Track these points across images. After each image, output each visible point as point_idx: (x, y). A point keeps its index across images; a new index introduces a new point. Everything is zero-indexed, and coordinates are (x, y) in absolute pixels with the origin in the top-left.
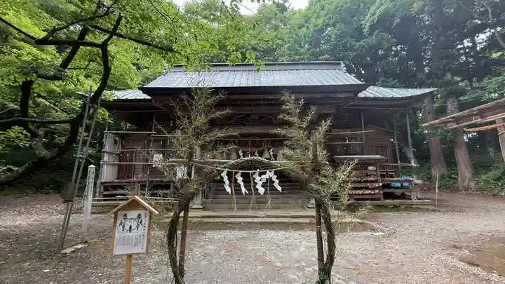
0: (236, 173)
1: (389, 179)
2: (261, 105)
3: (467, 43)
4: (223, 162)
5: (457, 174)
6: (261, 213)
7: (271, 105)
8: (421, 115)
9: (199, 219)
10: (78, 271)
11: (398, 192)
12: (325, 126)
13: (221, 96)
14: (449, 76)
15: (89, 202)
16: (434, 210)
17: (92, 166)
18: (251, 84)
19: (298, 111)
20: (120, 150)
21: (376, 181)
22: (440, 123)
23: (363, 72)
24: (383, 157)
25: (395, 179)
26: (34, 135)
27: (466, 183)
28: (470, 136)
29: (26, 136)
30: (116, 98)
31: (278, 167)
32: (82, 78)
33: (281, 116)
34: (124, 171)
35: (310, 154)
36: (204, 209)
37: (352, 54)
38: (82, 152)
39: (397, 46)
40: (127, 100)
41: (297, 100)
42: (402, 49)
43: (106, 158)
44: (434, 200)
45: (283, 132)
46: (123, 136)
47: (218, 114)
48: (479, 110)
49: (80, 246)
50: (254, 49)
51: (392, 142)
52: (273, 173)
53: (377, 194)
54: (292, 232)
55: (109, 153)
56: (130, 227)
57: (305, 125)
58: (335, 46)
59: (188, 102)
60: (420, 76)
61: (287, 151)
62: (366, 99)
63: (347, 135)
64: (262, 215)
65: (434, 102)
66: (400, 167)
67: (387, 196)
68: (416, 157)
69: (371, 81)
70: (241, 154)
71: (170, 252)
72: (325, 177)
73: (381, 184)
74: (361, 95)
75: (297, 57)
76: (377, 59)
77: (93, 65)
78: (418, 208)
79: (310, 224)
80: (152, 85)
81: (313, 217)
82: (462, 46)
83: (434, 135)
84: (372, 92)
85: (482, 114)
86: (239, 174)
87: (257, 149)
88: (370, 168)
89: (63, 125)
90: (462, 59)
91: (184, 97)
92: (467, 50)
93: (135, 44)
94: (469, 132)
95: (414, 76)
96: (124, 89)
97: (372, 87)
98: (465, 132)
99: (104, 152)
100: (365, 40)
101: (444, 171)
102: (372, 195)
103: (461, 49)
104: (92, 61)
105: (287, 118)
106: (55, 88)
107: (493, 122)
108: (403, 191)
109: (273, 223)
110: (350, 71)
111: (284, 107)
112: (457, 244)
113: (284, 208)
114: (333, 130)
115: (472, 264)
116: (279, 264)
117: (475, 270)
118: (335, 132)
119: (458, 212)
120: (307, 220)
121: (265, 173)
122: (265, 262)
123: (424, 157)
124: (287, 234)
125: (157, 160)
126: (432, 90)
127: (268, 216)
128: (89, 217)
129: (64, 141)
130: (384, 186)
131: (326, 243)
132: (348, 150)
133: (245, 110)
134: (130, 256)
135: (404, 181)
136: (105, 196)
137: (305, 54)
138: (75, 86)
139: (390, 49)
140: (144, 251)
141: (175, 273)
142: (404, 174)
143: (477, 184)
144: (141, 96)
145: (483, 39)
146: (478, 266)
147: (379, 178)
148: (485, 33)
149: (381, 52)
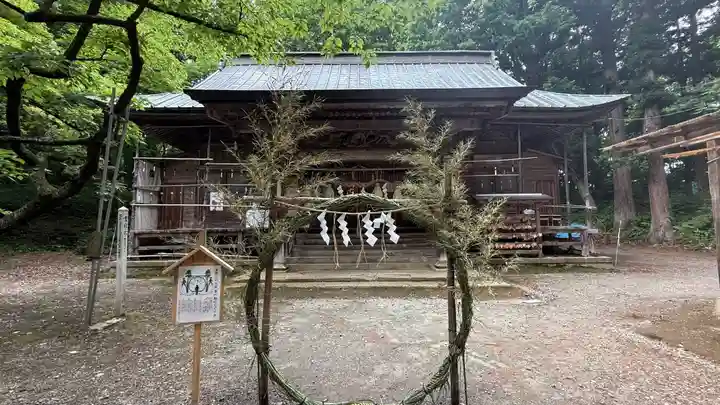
0: (339, 216)
1: (553, 227)
2: (370, 118)
3: (683, 23)
4: (319, 200)
5: (649, 220)
6: (370, 275)
7: (386, 118)
8: (606, 134)
9: (281, 284)
10: (118, 352)
11: (565, 246)
12: (464, 149)
13: (316, 105)
14: (651, 75)
15: (122, 261)
16: (611, 271)
17: (123, 208)
18: (354, 86)
19: (426, 127)
20: (159, 185)
21: (534, 231)
22: (627, 147)
23: (524, 68)
24: (545, 196)
25: (561, 227)
26: (31, 163)
27: (660, 233)
28: (674, 166)
29: (18, 164)
30: (149, 106)
31: (398, 208)
32: (95, 74)
33: (402, 135)
34: (167, 217)
35: (441, 189)
36: (288, 270)
37: (510, 40)
38: (107, 189)
39: (578, 26)
40: (166, 110)
41: (425, 111)
42: (585, 32)
43: (139, 197)
44: (613, 256)
45: (404, 159)
46: (162, 165)
47: (312, 132)
48: (682, 127)
49: (115, 321)
50: (360, 30)
51: (561, 175)
52: (389, 216)
53: (535, 248)
54: (414, 300)
55: (144, 191)
56: (197, 288)
57: (435, 148)
58: (483, 26)
59: (269, 113)
60: (608, 74)
61: (409, 186)
62: (525, 110)
63: (496, 164)
64: (371, 277)
65: (626, 116)
66: (569, 211)
67: (548, 251)
68: (594, 195)
69: (535, 82)
70: (341, 191)
71: (249, 322)
72: (462, 220)
73: (540, 235)
74: (518, 104)
75: (425, 44)
76: (545, 46)
77: (111, 54)
78: (591, 267)
79: (439, 288)
80: (203, 85)
81: (443, 280)
82: (675, 28)
83: (622, 164)
84: (537, 99)
85: (686, 133)
86: (343, 217)
87: (363, 184)
88: (527, 212)
89: (74, 148)
90: (674, 48)
91: (262, 106)
92: (683, 35)
93: (176, 22)
94: (673, 160)
95: (600, 74)
96: (159, 92)
97: (536, 92)
98: (667, 160)
99: (136, 189)
100: (531, 17)
101: (632, 215)
102: (527, 249)
103: (673, 32)
104: (111, 47)
105: (411, 138)
106: (53, 90)
107: (703, 145)
108: (571, 243)
109: (386, 288)
110: (504, 66)
111: (406, 121)
112: (636, 313)
113: (404, 268)
114: (476, 156)
115: (653, 337)
116: (395, 340)
117: (655, 344)
118: (479, 160)
119: (644, 272)
120: (435, 285)
121: (378, 216)
122: (375, 338)
123: (604, 196)
124: (406, 303)
125: (217, 200)
126: (623, 96)
127: (379, 280)
128: (124, 281)
129: (78, 172)
130: (545, 238)
131: (461, 309)
132: (495, 186)
133: (347, 126)
134: (198, 325)
135: (573, 231)
136: (141, 253)
137: (438, 38)
138: (87, 88)
139: (566, 32)
140: (217, 318)
141: (257, 349)
142: (575, 221)
143: (675, 234)
144: (189, 103)
145: (708, 18)
146: (660, 339)
147: (540, 227)
148: (712, 7)
149: (553, 37)
